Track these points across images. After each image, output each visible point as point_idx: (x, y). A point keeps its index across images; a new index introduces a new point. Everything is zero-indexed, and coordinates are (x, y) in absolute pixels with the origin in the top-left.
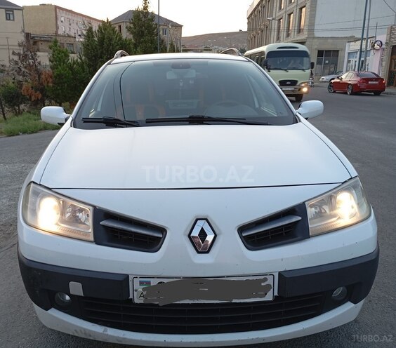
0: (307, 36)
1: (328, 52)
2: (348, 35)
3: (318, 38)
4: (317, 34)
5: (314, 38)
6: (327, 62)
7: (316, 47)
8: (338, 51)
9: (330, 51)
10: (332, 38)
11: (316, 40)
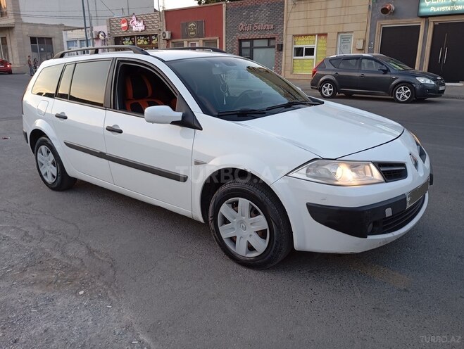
0: (13, 21)
1: (41, 39)
2: (58, 23)
3: (27, 24)
4: (25, 20)
5: (23, 23)
6: (42, 49)
7: (27, 33)
8: (51, 38)
9: (43, 38)
10: (41, 24)
11: (25, 26)
